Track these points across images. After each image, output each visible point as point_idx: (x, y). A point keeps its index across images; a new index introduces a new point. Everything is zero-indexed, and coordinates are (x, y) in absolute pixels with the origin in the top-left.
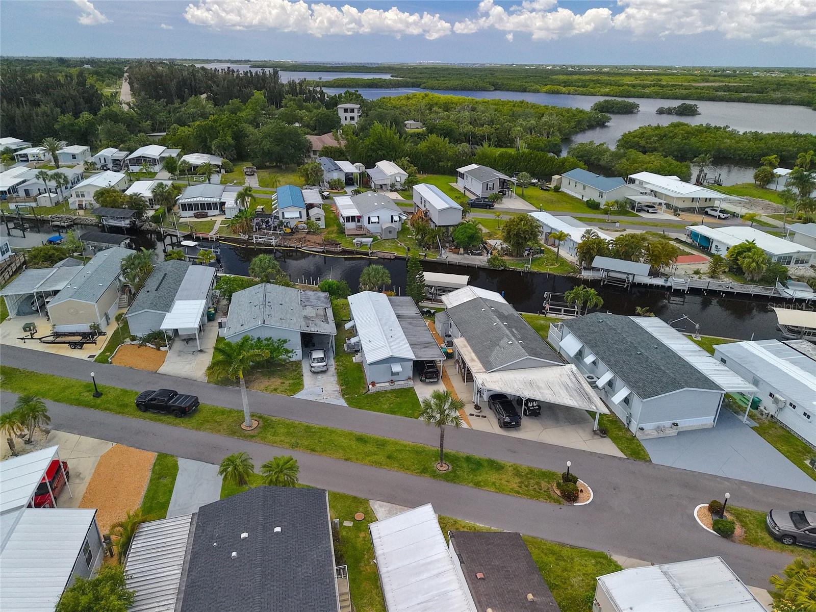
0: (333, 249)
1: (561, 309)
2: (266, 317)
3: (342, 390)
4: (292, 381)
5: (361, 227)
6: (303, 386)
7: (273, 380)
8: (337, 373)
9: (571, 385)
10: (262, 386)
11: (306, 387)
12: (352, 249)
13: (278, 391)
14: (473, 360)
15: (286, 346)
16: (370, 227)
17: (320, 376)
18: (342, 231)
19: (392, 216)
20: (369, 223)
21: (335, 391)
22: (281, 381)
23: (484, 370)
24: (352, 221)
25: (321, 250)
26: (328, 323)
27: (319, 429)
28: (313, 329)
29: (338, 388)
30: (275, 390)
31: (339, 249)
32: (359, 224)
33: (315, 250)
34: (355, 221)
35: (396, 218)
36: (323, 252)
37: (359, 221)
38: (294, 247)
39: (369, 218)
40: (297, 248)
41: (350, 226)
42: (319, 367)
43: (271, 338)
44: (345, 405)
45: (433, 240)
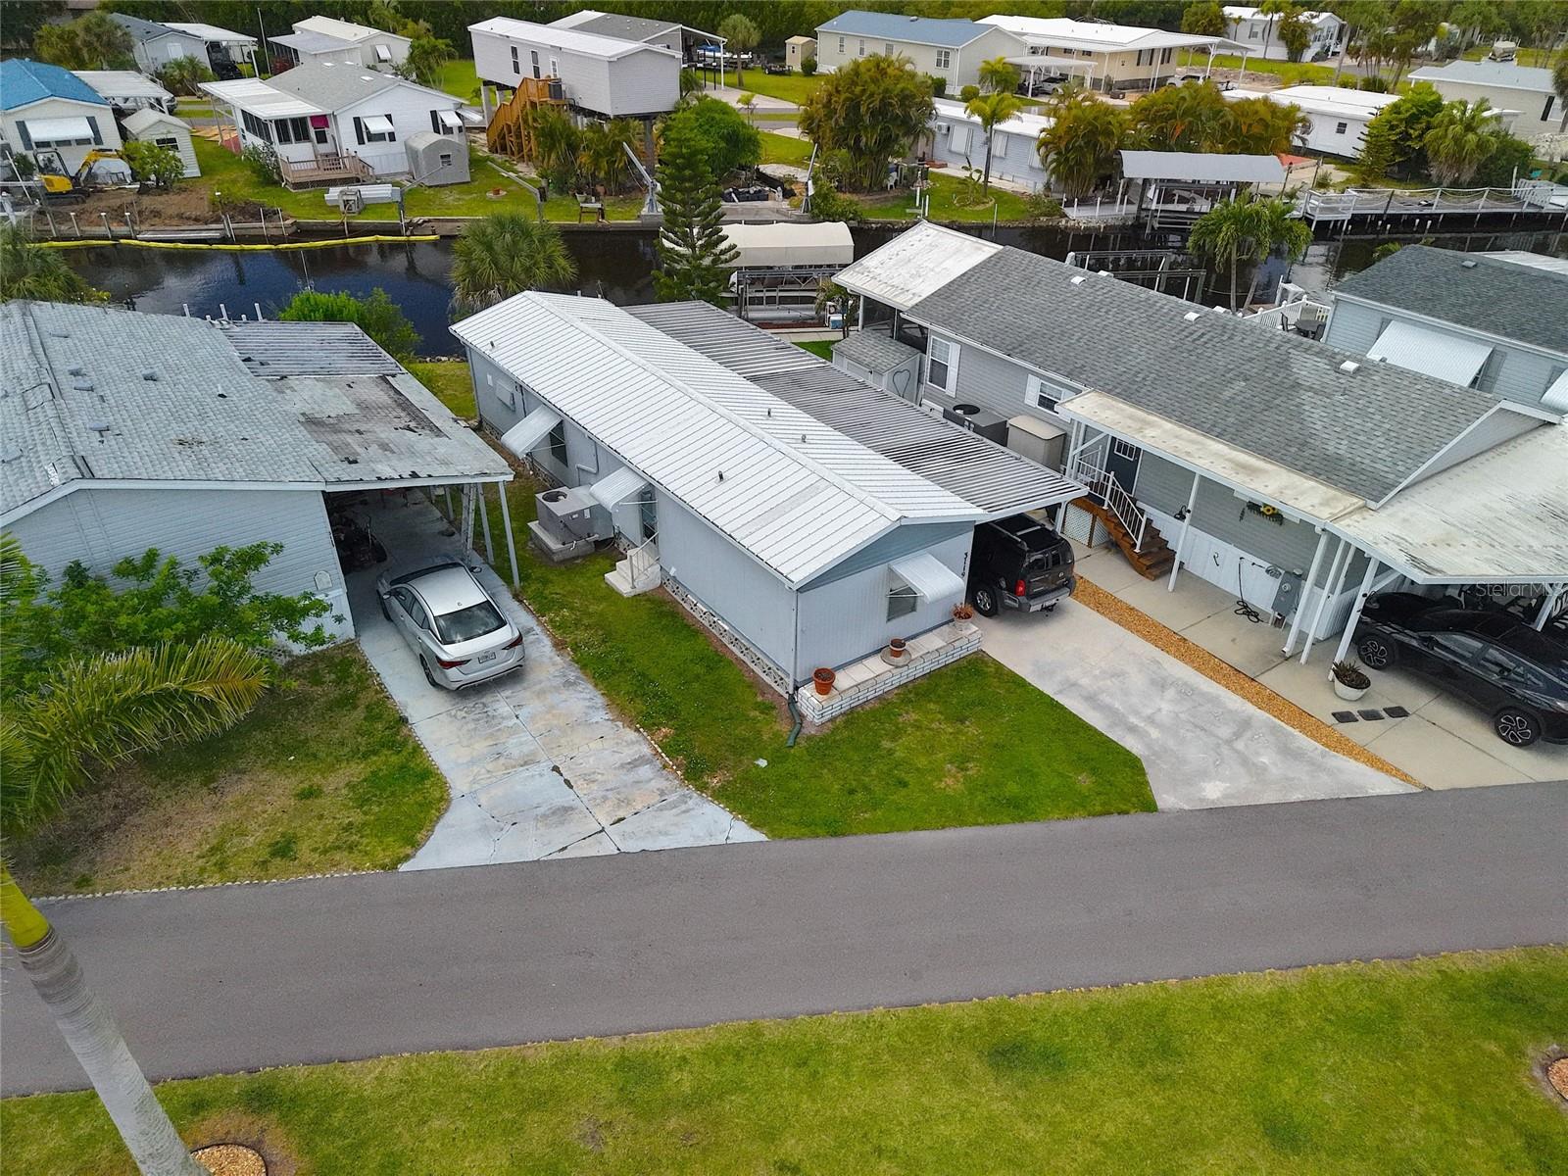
0: (262, 226)
2: (87, 444)
3: (670, 748)
4: (357, 771)
5: (335, 158)
6: (442, 784)
7: (238, 790)
8: (583, 664)
10: (188, 849)
11: (458, 782)
12: (333, 220)
13: (304, 850)
15: (263, 582)
16: (368, 152)
17: (501, 703)
18: (268, 175)
19: (434, 114)
20: (361, 141)
21: (634, 764)
22: (291, 783)
23: (1357, 502)
24: (298, 139)
25: (217, 235)
26: (439, 432)
27: (713, 1056)
28: (382, 470)
29: (633, 744)
30: (283, 850)
31: (285, 225)
32: (323, 148)
33: (193, 235)
34: (307, 138)
35: (452, 120)
36: (224, 240)
37: (322, 138)
38: (106, 238)
39: (357, 121)
40: (116, 238)
41: (296, 155)
42: (486, 656)
43: (151, 557)
45: (611, 163)
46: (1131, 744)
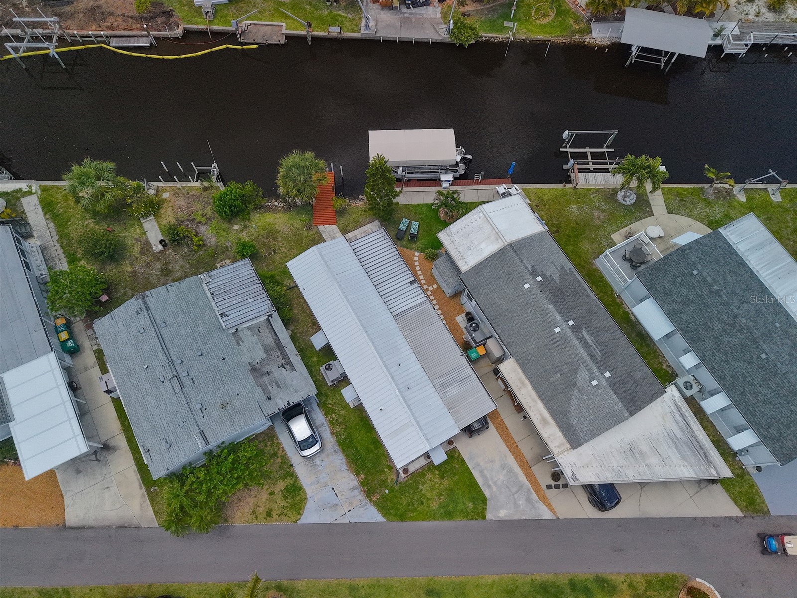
0: (167, 34)
1: (586, 153)
2: (200, 418)
3: (363, 484)
4: (283, 485)
6: (305, 492)
7: (254, 489)
9: (680, 434)
10: (247, 511)
11: (308, 492)
12: (201, 25)
13: (274, 514)
14: (545, 421)
17: (317, 460)
21: (353, 489)
22: (266, 489)
23: (570, 446)
25: (147, 42)
26: (293, 369)
27: (369, 586)
29: (353, 480)
30: (270, 513)
31: (178, 31)
33: (136, 43)
38: (94, 43)
40: (99, 43)
44: (379, 518)
46: (487, 493)
